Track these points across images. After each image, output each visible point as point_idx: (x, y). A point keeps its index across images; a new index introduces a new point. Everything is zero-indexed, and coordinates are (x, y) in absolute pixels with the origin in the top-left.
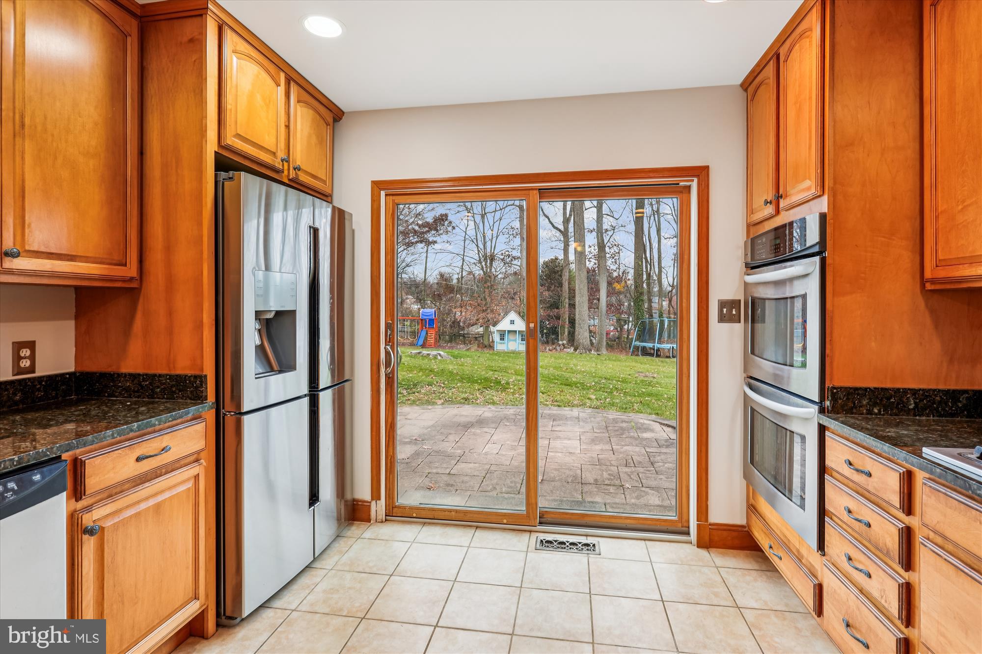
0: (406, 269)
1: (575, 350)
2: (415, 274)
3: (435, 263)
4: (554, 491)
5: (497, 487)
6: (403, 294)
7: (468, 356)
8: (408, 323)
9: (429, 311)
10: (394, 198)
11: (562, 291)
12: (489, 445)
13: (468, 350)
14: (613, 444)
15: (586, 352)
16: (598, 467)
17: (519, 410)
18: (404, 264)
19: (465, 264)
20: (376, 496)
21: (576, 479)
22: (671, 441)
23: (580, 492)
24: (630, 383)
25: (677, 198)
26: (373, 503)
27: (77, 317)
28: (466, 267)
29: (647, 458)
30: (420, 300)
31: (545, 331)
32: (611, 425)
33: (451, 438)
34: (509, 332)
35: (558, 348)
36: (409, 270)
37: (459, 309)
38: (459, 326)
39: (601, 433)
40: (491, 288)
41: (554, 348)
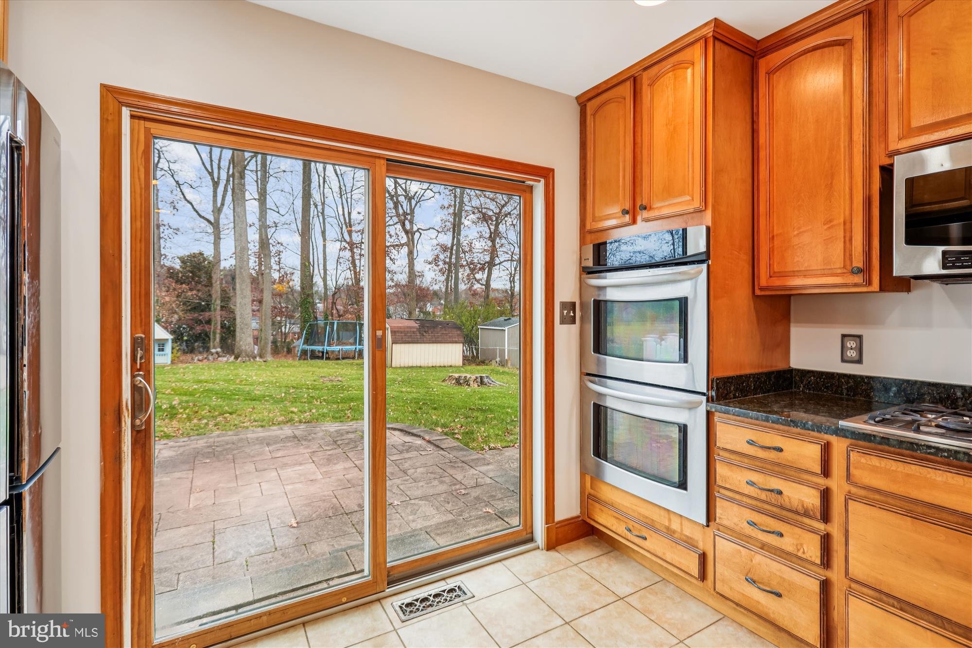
1: (236, 358)
4: (320, 533)
5: (240, 550)
10: (149, 124)
11: (210, 291)
14: (353, 460)
15: (250, 360)
16: (352, 489)
17: (211, 440)
21: (336, 510)
22: (407, 444)
23: (350, 525)
24: (322, 389)
25: (520, 197)
29: (396, 467)
31: (186, 338)
32: (338, 438)
35: (211, 358)
39: (332, 449)
41: (206, 358)
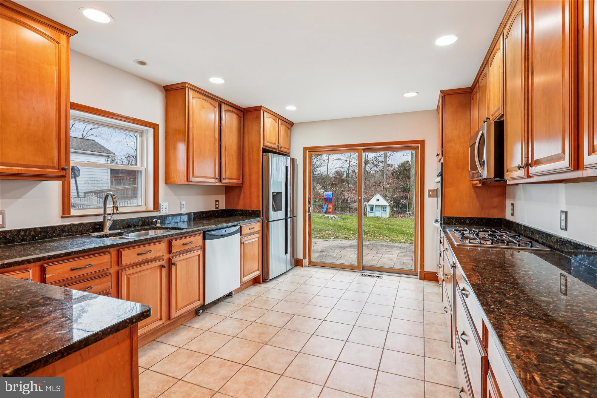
0: (316, 169)
2: (322, 171)
3: (333, 166)
6: (315, 183)
7: (350, 219)
8: (317, 200)
9: (329, 194)
10: (311, 153)
11: (409, 182)
12: (353, 255)
13: (351, 215)
18: (315, 166)
19: (350, 166)
20: (305, 257)
25: (415, 151)
26: (304, 260)
27: (225, 194)
28: (351, 169)
30: (324, 187)
31: (400, 206)
33: (336, 251)
34: (376, 206)
35: (406, 216)
36: (318, 170)
37: (347, 192)
38: (347, 202)
40: (366, 180)
41: (404, 216)
